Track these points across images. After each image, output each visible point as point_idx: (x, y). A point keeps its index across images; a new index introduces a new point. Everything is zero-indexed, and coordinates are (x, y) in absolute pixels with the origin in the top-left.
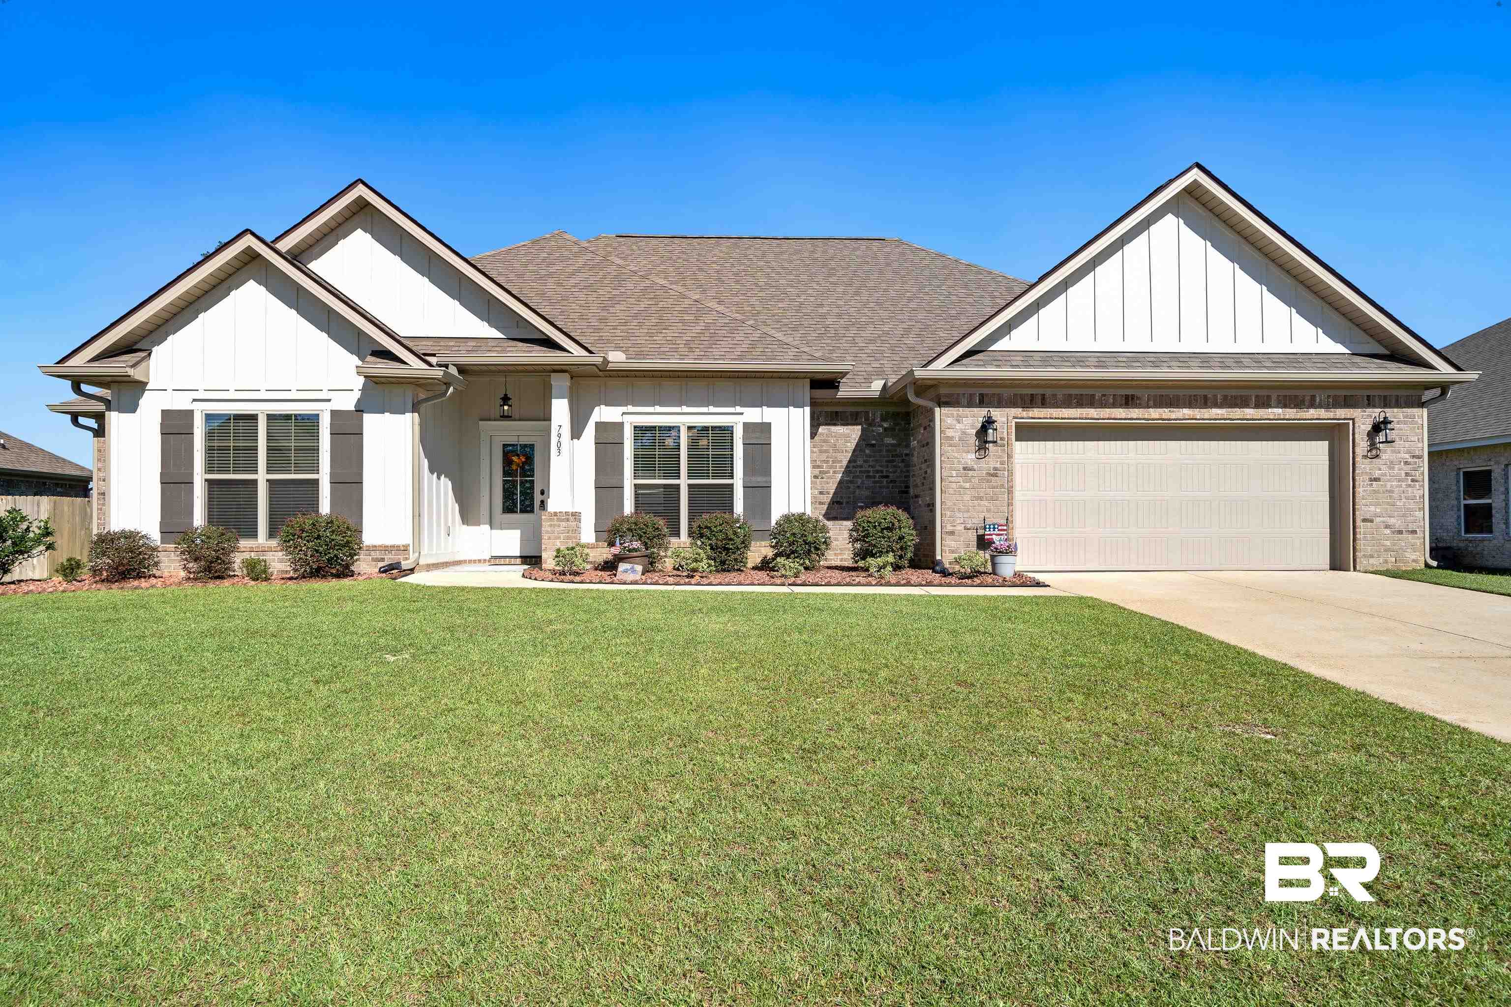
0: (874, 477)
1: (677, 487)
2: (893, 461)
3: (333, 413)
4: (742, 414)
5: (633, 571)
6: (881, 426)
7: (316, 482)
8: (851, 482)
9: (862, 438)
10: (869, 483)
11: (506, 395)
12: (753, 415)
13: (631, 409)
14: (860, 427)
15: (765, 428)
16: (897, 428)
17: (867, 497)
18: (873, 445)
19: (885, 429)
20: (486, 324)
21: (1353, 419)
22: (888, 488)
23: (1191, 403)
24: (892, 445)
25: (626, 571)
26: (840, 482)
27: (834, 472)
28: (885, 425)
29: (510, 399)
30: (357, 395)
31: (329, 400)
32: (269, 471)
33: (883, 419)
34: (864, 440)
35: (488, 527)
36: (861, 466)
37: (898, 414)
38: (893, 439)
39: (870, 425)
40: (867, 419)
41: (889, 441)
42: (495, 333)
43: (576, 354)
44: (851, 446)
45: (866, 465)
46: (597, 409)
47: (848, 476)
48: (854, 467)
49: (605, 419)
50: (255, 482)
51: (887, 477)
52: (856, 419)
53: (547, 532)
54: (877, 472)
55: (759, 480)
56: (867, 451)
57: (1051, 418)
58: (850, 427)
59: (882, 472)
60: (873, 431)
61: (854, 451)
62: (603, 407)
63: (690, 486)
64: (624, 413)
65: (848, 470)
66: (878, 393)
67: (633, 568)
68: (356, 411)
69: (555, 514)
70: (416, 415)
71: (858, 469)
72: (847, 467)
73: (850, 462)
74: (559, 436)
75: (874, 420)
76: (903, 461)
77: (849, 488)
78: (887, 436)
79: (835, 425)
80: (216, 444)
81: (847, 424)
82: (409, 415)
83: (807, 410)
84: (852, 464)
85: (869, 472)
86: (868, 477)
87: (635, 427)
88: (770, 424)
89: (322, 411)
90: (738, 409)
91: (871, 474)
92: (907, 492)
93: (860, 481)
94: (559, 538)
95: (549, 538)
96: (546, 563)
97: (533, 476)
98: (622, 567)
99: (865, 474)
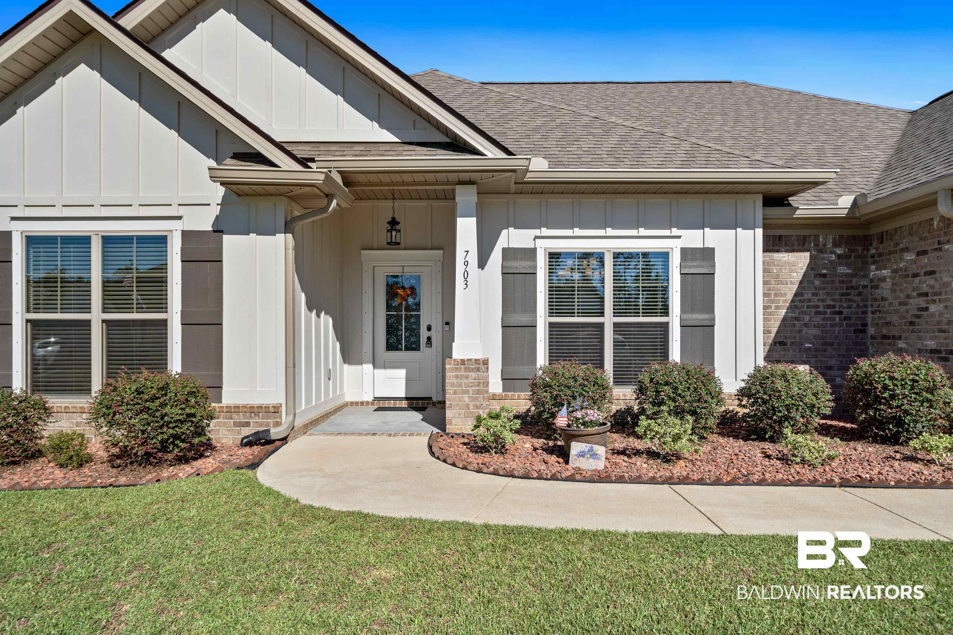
0: (825, 313)
1: (600, 327)
2: (848, 294)
3: (186, 234)
4: (679, 237)
5: (594, 456)
6: (834, 253)
7: (164, 323)
8: (797, 319)
9: (811, 267)
10: (818, 319)
11: (393, 219)
12: (692, 238)
13: (545, 232)
14: (808, 254)
15: (706, 254)
16: (853, 255)
17: (816, 337)
18: (824, 276)
19: (839, 256)
20: (376, 125)
22: (841, 325)
24: (847, 275)
25: (582, 455)
26: (784, 319)
27: (777, 307)
28: (839, 251)
29: (398, 223)
30: (216, 210)
31: (179, 218)
32: (105, 310)
33: (836, 244)
34: (812, 269)
35: (371, 366)
36: (810, 301)
37: (854, 238)
38: (848, 268)
39: (821, 251)
40: (816, 245)
41: (842, 270)
42: (386, 136)
43: (490, 155)
44: (797, 276)
45: (815, 299)
46: (504, 232)
47: (793, 312)
48: (800, 301)
49: (514, 244)
50: (88, 323)
51: (840, 313)
52: (804, 244)
53: (453, 385)
54: (829, 307)
55: (698, 317)
56: (817, 283)
58: (795, 254)
59: (834, 307)
60: (824, 259)
61: (801, 282)
62: (511, 229)
63: (616, 325)
64: (536, 237)
65: (793, 306)
66: (846, 211)
67: (591, 450)
68: (214, 231)
69: (463, 362)
70: (290, 236)
71: (806, 304)
72: (793, 301)
73: (796, 295)
74: (466, 263)
75: (825, 245)
76: (860, 294)
77: (794, 325)
78: (840, 264)
79: (778, 251)
80: (41, 275)
81: (793, 251)
82: (280, 237)
83: (759, 232)
84: (798, 298)
85: (818, 307)
86: (817, 313)
87: (550, 254)
88: (713, 250)
89: (171, 231)
90: (675, 232)
91: (821, 309)
92: (864, 331)
93: (807, 318)
94: (467, 392)
95: (455, 393)
96: (451, 424)
97: (419, 310)
98: (576, 447)
99: (813, 311)
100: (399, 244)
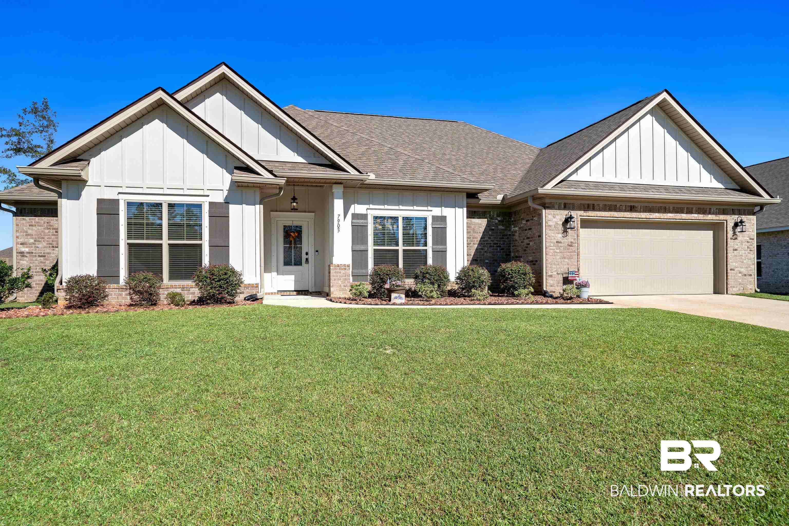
0: (494, 246)
1: (397, 251)
2: (503, 238)
3: (211, 204)
4: (431, 211)
5: (401, 298)
6: (497, 219)
7: (200, 245)
8: (482, 249)
9: (488, 225)
10: (491, 249)
11: (294, 197)
12: (437, 211)
13: (372, 206)
14: (486, 220)
15: (443, 219)
16: (505, 221)
17: (490, 257)
18: (493, 230)
19: (499, 221)
20: (296, 154)
21: (726, 221)
22: (501, 252)
23: (659, 211)
24: (502, 229)
25: (396, 298)
26: (477, 249)
27: (474, 244)
28: (499, 219)
30: (226, 193)
31: (208, 196)
32: (169, 239)
33: (498, 216)
34: (489, 227)
35: (276, 273)
36: (487, 241)
37: (505, 213)
38: (503, 226)
39: (492, 219)
40: (490, 216)
41: (501, 227)
42: (300, 160)
43: (352, 173)
44: (482, 230)
45: (490, 240)
46: (353, 206)
47: (480, 246)
48: (483, 241)
49: (357, 212)
50: (161, 245)
51: (500, 246)
52: (484, 215)
53: (334, 276)
54: (495, 244)
55: (440, 247)
56: (490, 233)
57: (597, 217)
58: (481, 220)
59: (497, 244)
60: (493, 222)
61: (484, 232)
62: (356, 205)
63: (404, 250)
64: (367, 209)
65: (480, 244)
66: (500, 202)
67: (399, 296)
68: (225, 203)
69: (338, 266)
70: (262, 206)
71: (485, 243)
72: (480, 241)
73: (481, 238)
74: (339, 221)
75: (493, 216)
76: (508, 238)
77: (481, 252)
78: (500, 225)
79: (474, 218)
80: (133, 221)
81: (480, 218)
82: (257, 206)
83: (465, 209)
84: (482, 240)
85: (491, 243)
86: (491, 246)
87: (374, 217)
88: (446, 217)
89: (204, 202)
90: (430, 208)
91: (492, 245)
92: (510, 255)
93: (486, 249)
94: (340, 279)
95: (335, 280)
96: (333, 294)
98: (393, 295)
99: (489, 245)
100: (297, 209)
